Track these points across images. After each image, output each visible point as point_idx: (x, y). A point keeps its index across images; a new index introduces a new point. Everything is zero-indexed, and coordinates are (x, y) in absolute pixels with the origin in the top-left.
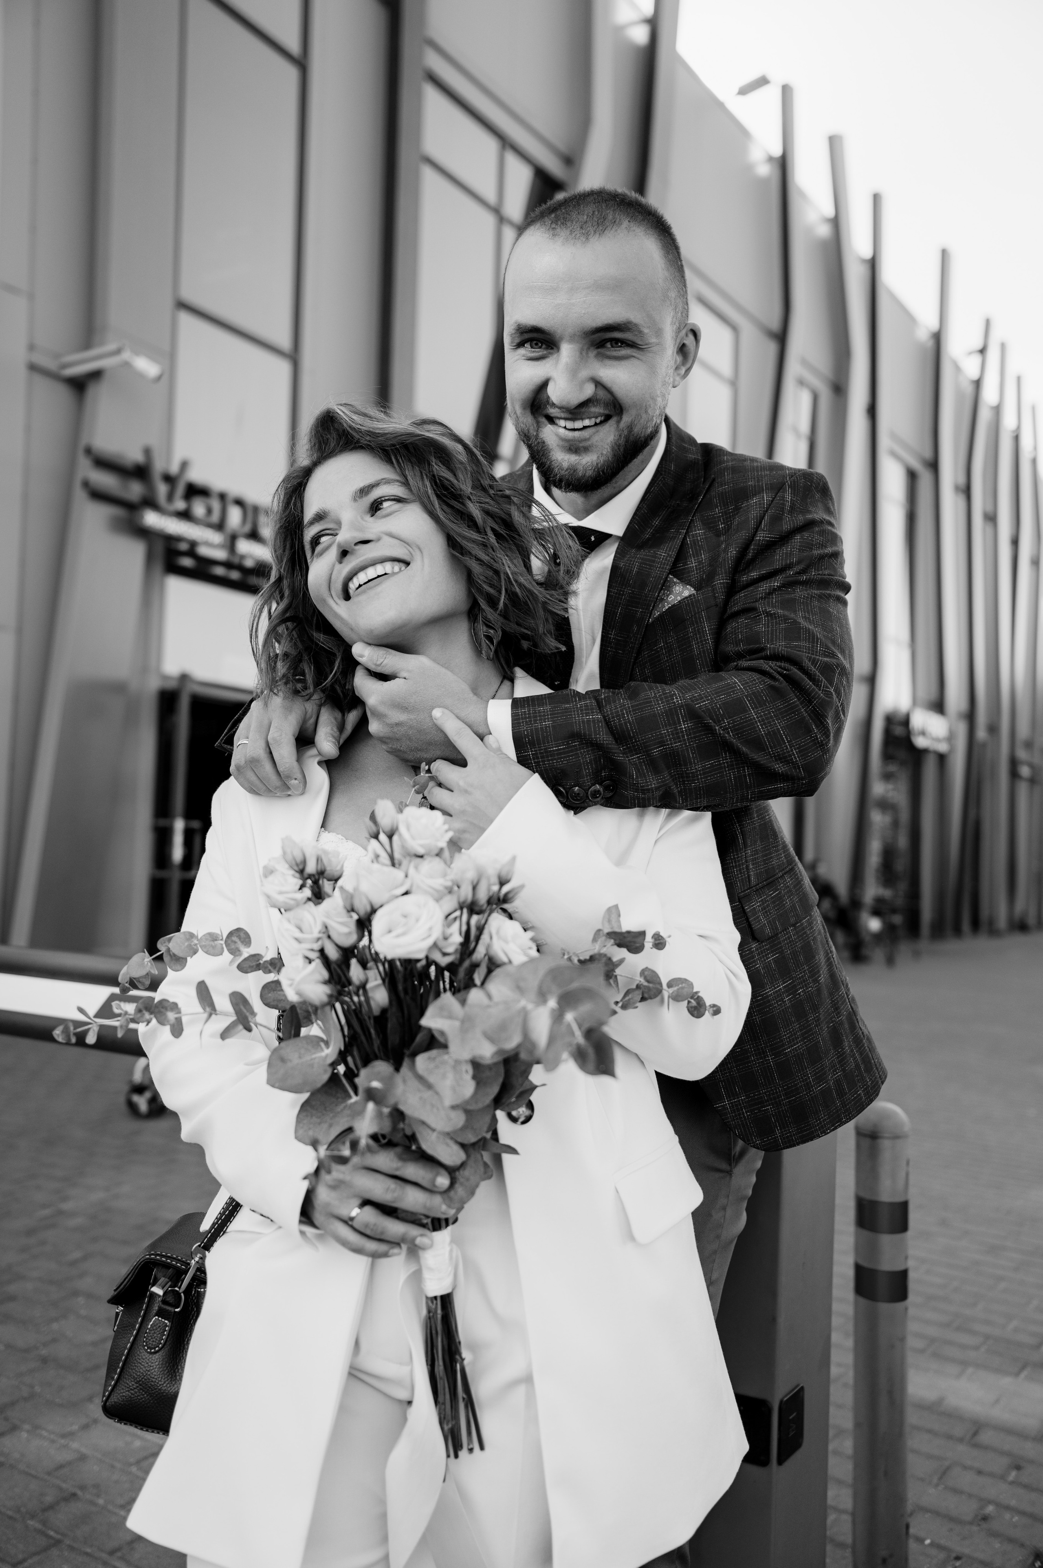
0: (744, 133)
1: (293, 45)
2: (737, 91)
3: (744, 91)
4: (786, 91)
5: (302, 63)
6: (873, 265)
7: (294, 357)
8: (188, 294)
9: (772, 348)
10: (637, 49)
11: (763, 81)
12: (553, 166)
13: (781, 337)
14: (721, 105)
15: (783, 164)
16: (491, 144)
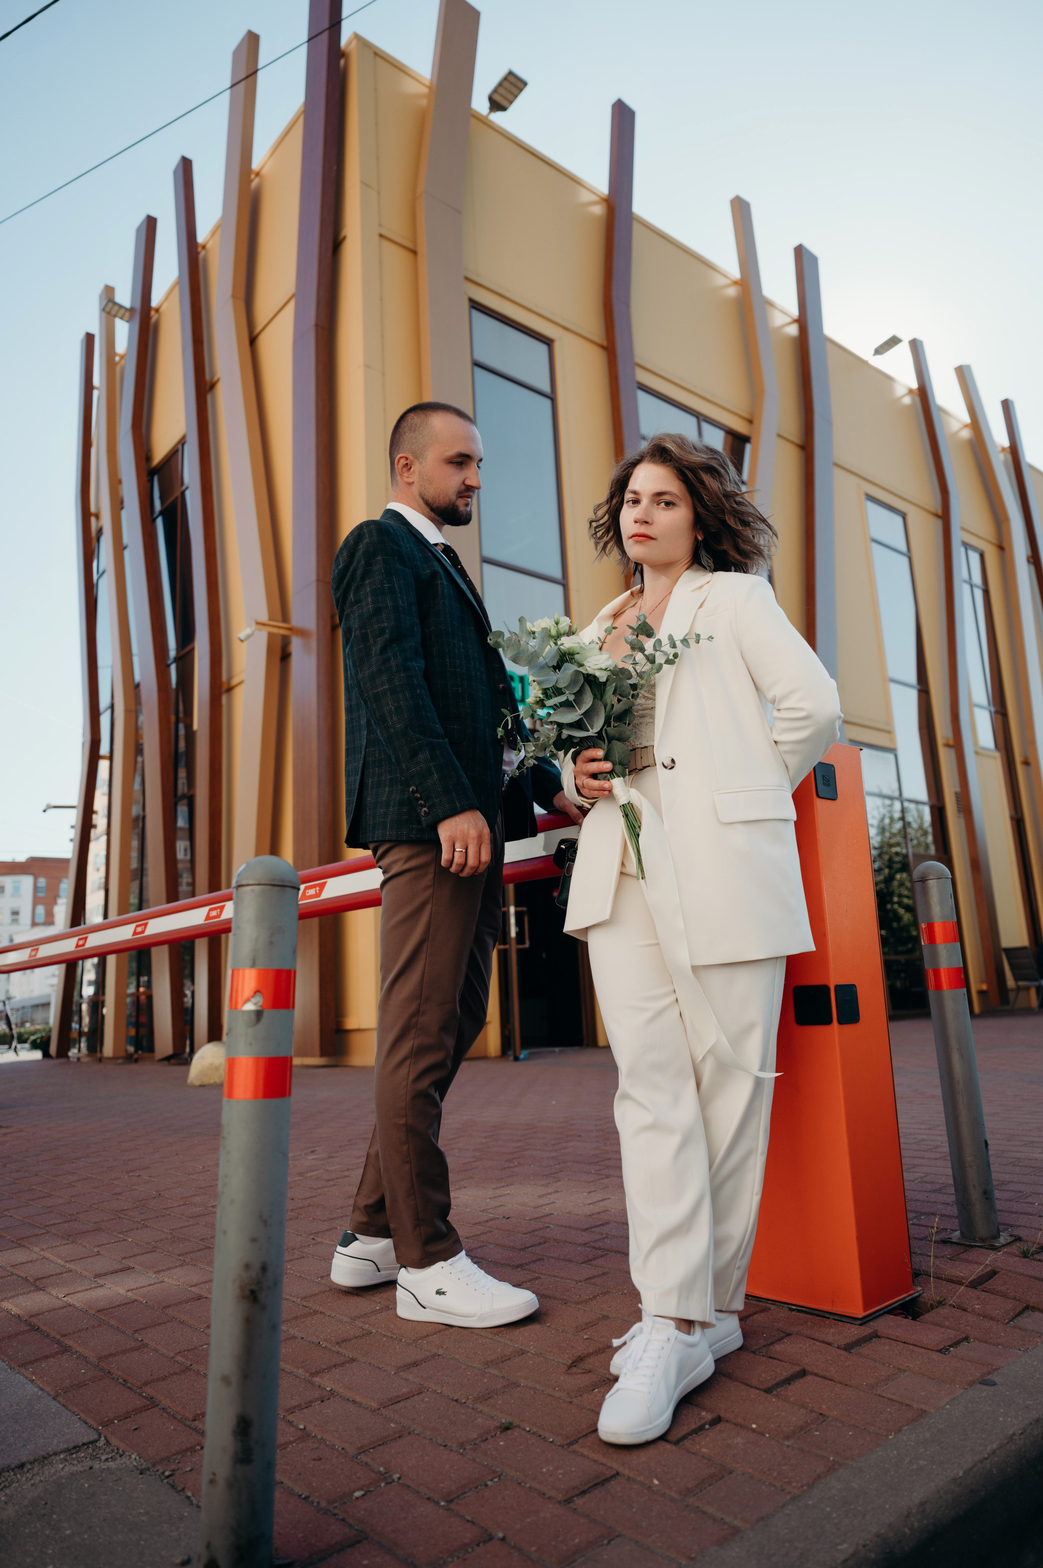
0: (889, 378)
1: (546, 388)
2: (873, 352)
3: (879, 351)
4: (916, 346)
5: (552, 398)
6: (1014, 451)
7: (564, 583)
8: (488, 553)
9: (939, 523)
10: (794, 339)
11: (894, 341)
12: (740, 427)
13: (944, 516)
14: (865, 363)
15: (923, 394)
16: (693, 421)
